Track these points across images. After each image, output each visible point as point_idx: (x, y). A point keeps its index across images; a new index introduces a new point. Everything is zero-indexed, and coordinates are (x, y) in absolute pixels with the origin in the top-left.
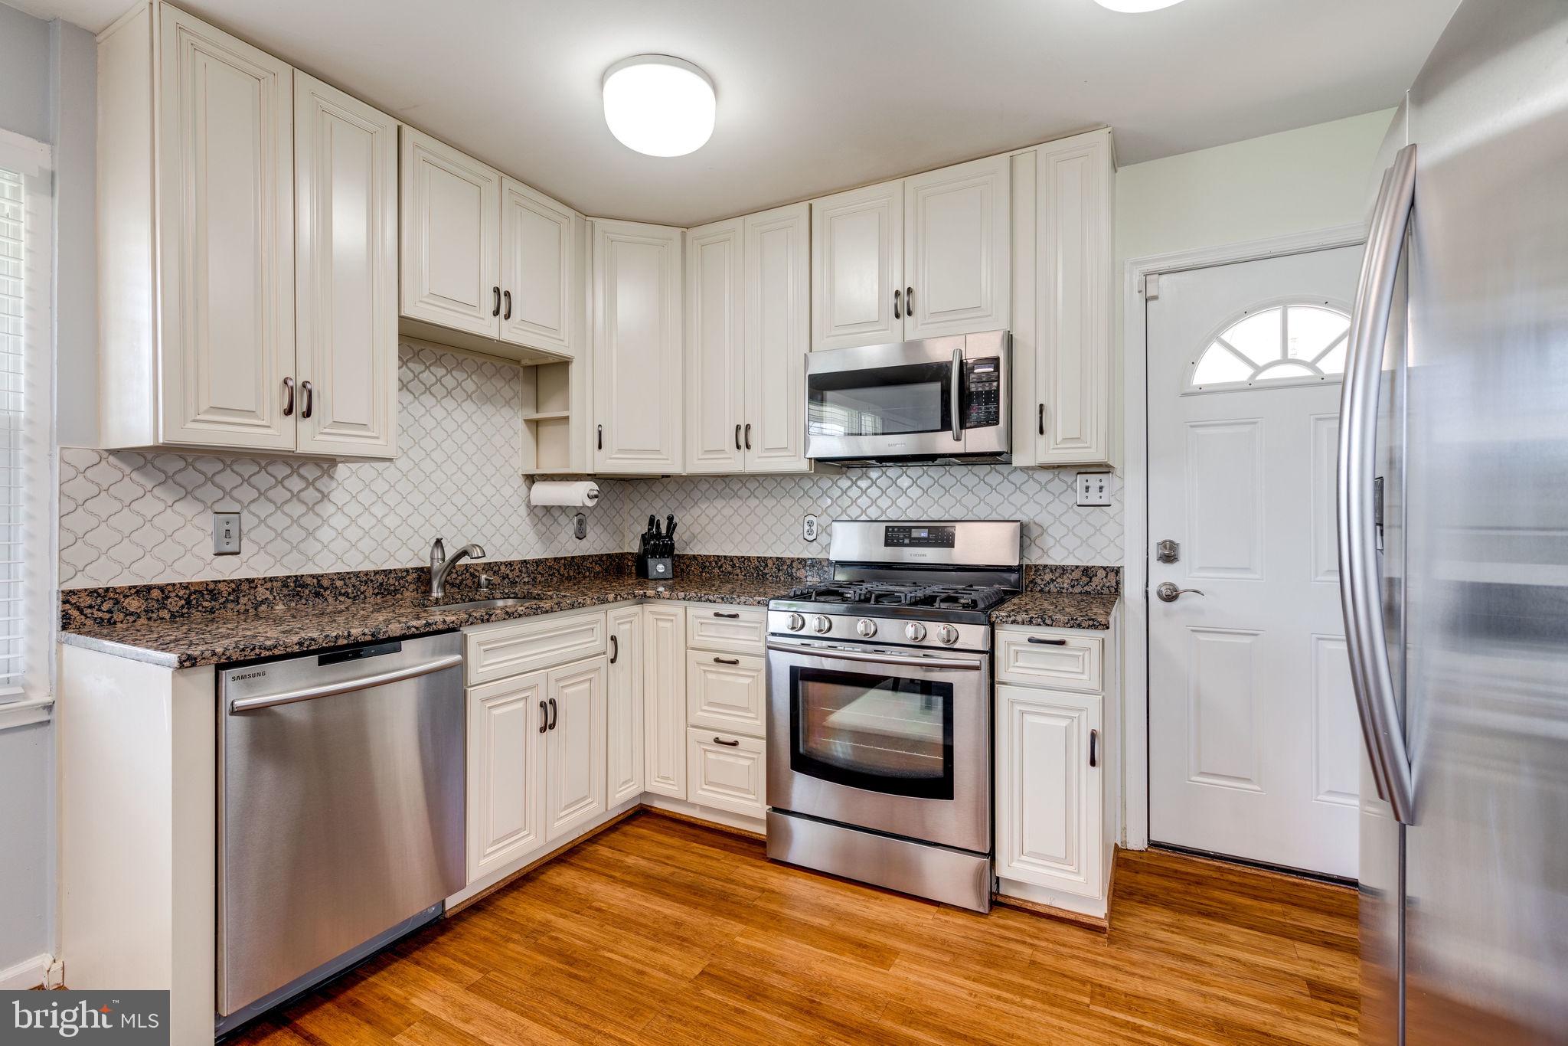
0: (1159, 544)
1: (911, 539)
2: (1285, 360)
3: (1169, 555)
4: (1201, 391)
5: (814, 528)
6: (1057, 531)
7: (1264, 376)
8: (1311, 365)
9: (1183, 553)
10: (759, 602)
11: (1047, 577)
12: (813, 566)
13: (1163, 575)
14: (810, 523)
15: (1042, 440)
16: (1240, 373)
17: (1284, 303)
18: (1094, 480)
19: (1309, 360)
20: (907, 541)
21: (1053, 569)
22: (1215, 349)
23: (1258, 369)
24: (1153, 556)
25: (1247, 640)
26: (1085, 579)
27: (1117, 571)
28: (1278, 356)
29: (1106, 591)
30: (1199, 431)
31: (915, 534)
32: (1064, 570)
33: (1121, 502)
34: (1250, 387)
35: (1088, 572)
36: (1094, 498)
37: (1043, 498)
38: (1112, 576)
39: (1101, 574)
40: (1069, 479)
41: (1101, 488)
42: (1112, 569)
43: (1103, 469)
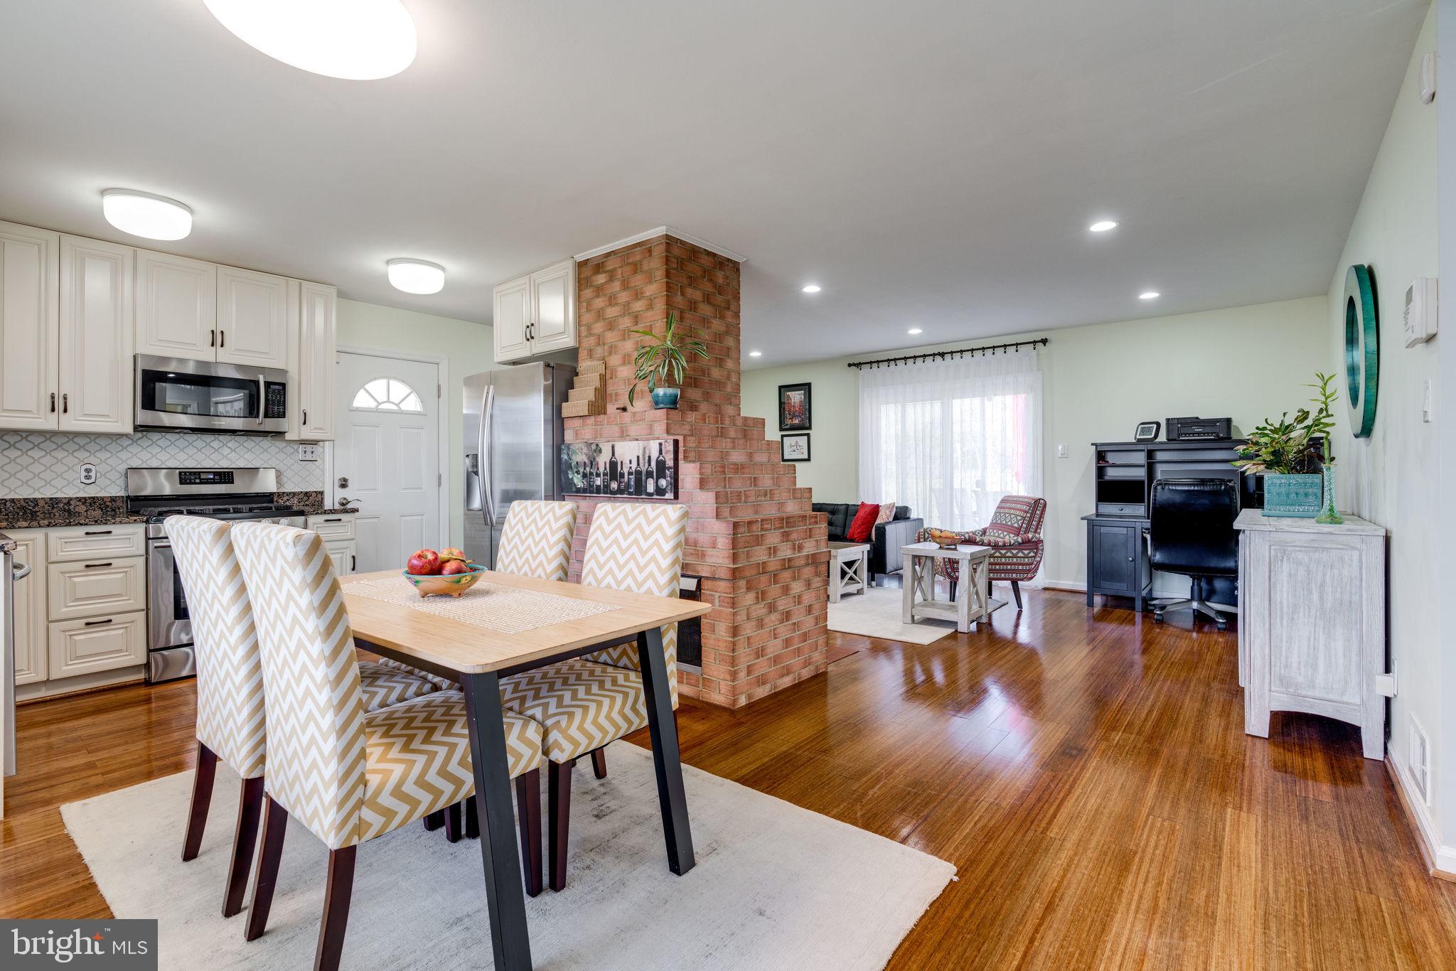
0: (340, 479)
1: (201, 479)
2: (388, 401)
3: (344, 484)
4: (358, 410)
5: (93, 474)
6: (288, 474)
7: (381, 407)
8: (397, 405)
9: (350, 483)
10: (135, 520)
11: (285, 499)
12: (95, 503)
13: (341, 494)
14: (88, 471)
15: (303, 428)
16: (373, 404)
17: (389, 378)
18: (309, 448)
19: (397, 402)
20: (198, 481)
21: (288, 494)
22: (362, 391)
23: (379, 404)
24: (337, 484)
25: (376, 520)
26: (306, 498)
27: (322, 493)
28: (385, 399)
29: (316, 503)
30: (356, 428)
31: (203, 476)
32: (294, 494)
33: (323, 460)
34: (376, 411)
35: (306, 494)
36: (309, 457)
37: (281, 456)
38: (319, 495)
39: (314, 495)
40: (296, 447)
41: (312, 452)
42: (320, 492)
43: (314, 442)
